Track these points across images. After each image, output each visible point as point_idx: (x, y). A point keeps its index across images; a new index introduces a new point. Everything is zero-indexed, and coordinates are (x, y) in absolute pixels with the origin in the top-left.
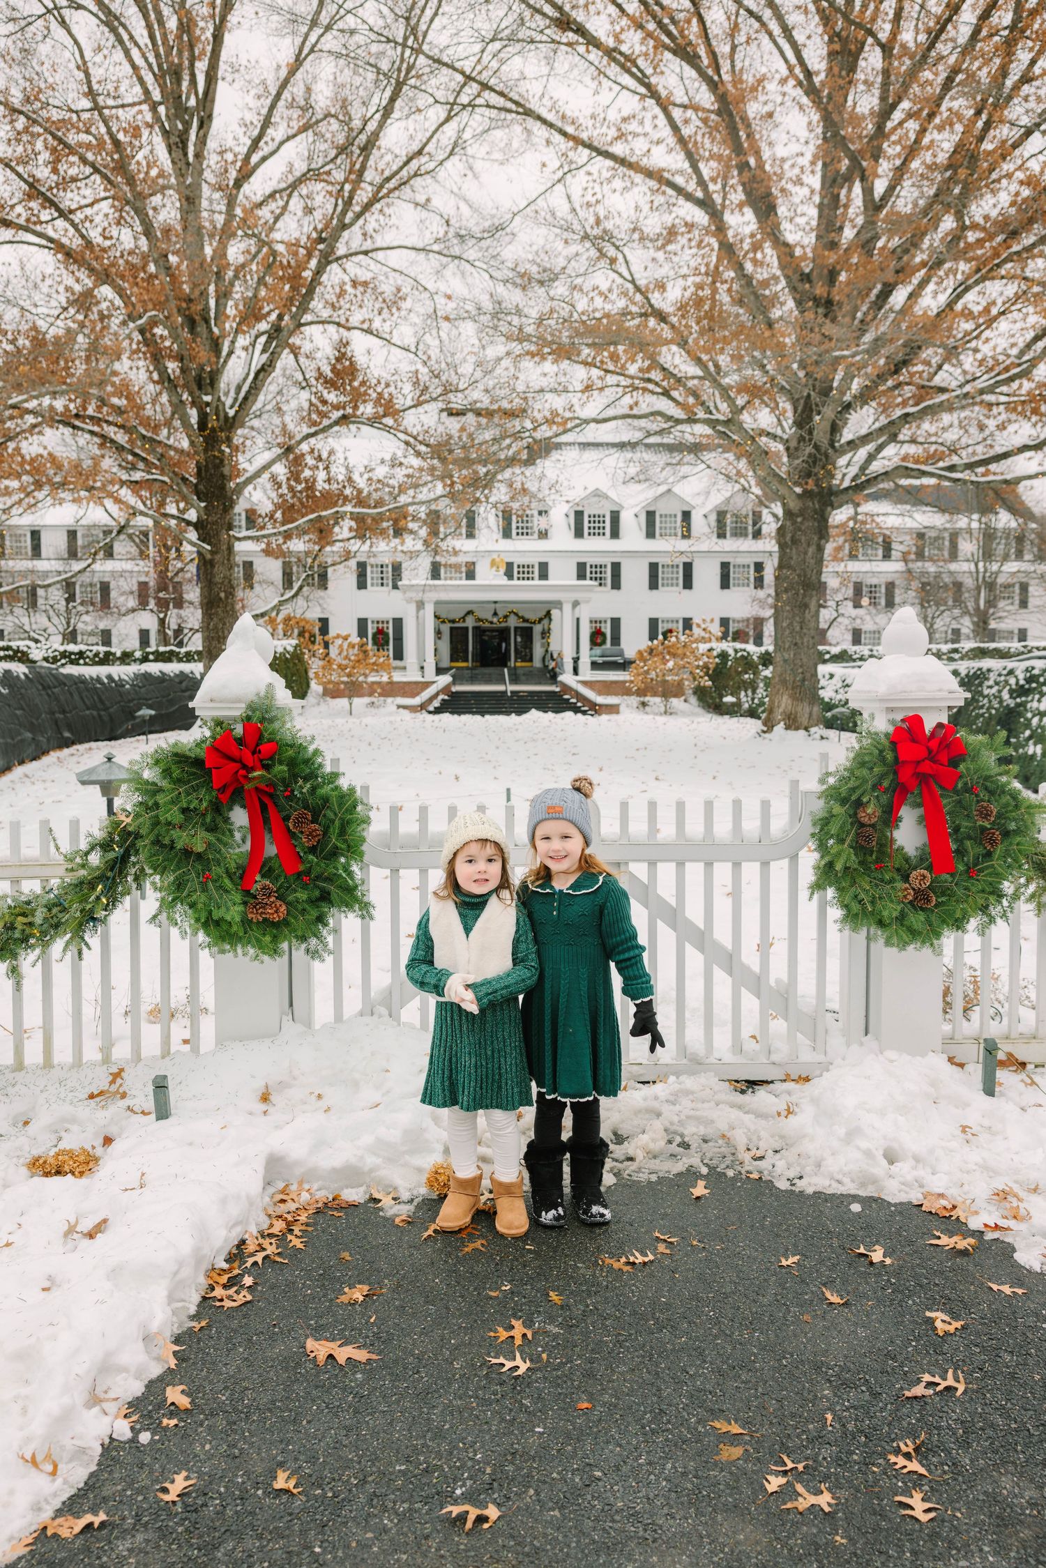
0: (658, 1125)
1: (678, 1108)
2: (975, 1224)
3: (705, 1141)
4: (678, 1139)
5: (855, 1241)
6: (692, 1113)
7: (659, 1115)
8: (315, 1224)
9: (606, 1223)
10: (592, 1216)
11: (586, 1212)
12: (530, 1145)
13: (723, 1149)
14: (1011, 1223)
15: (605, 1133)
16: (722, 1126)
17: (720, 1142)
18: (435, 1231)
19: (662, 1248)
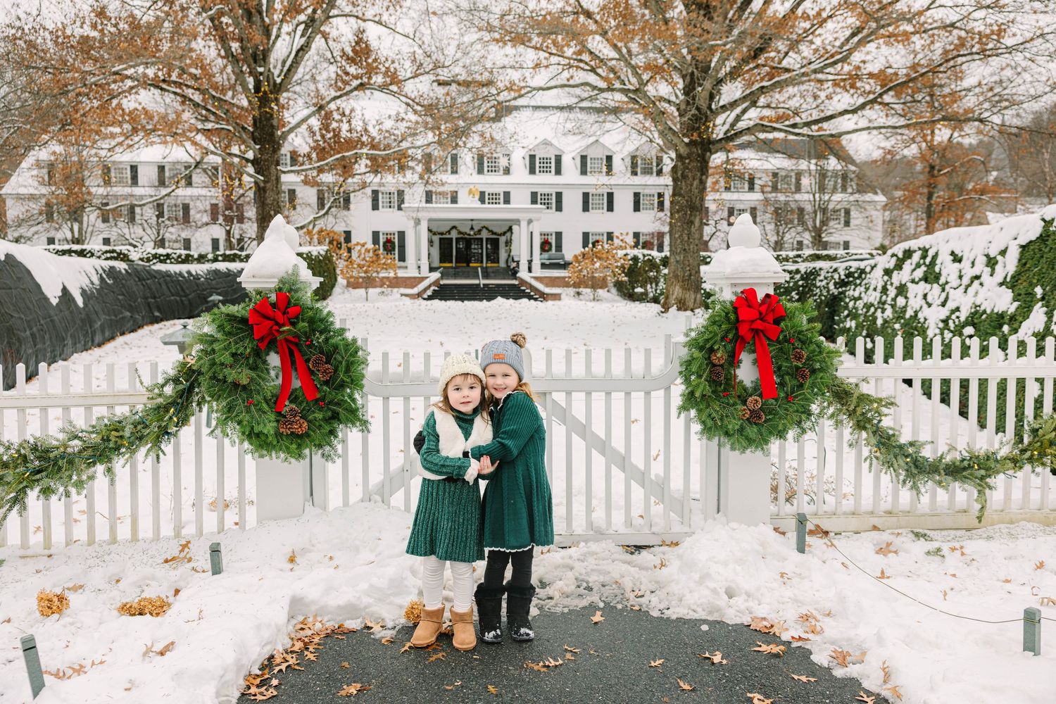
0: (570, 575)
1: (586, 563)
2: (785, 637)
3: (603, 586)
4: (585, 585)
5: (703, 650)
6: (595, 567)
7: (572, 569)
8: (324, 644)
9: (531, 640)
10: (521, 635)
11: (516, 633)
12: (480, 586)
13: (615, 591)
14: (810, 636)
15: (534, 581)
16: (616, 575)
17: (614, 586)
18: (410, 647)
19: (568, 656)
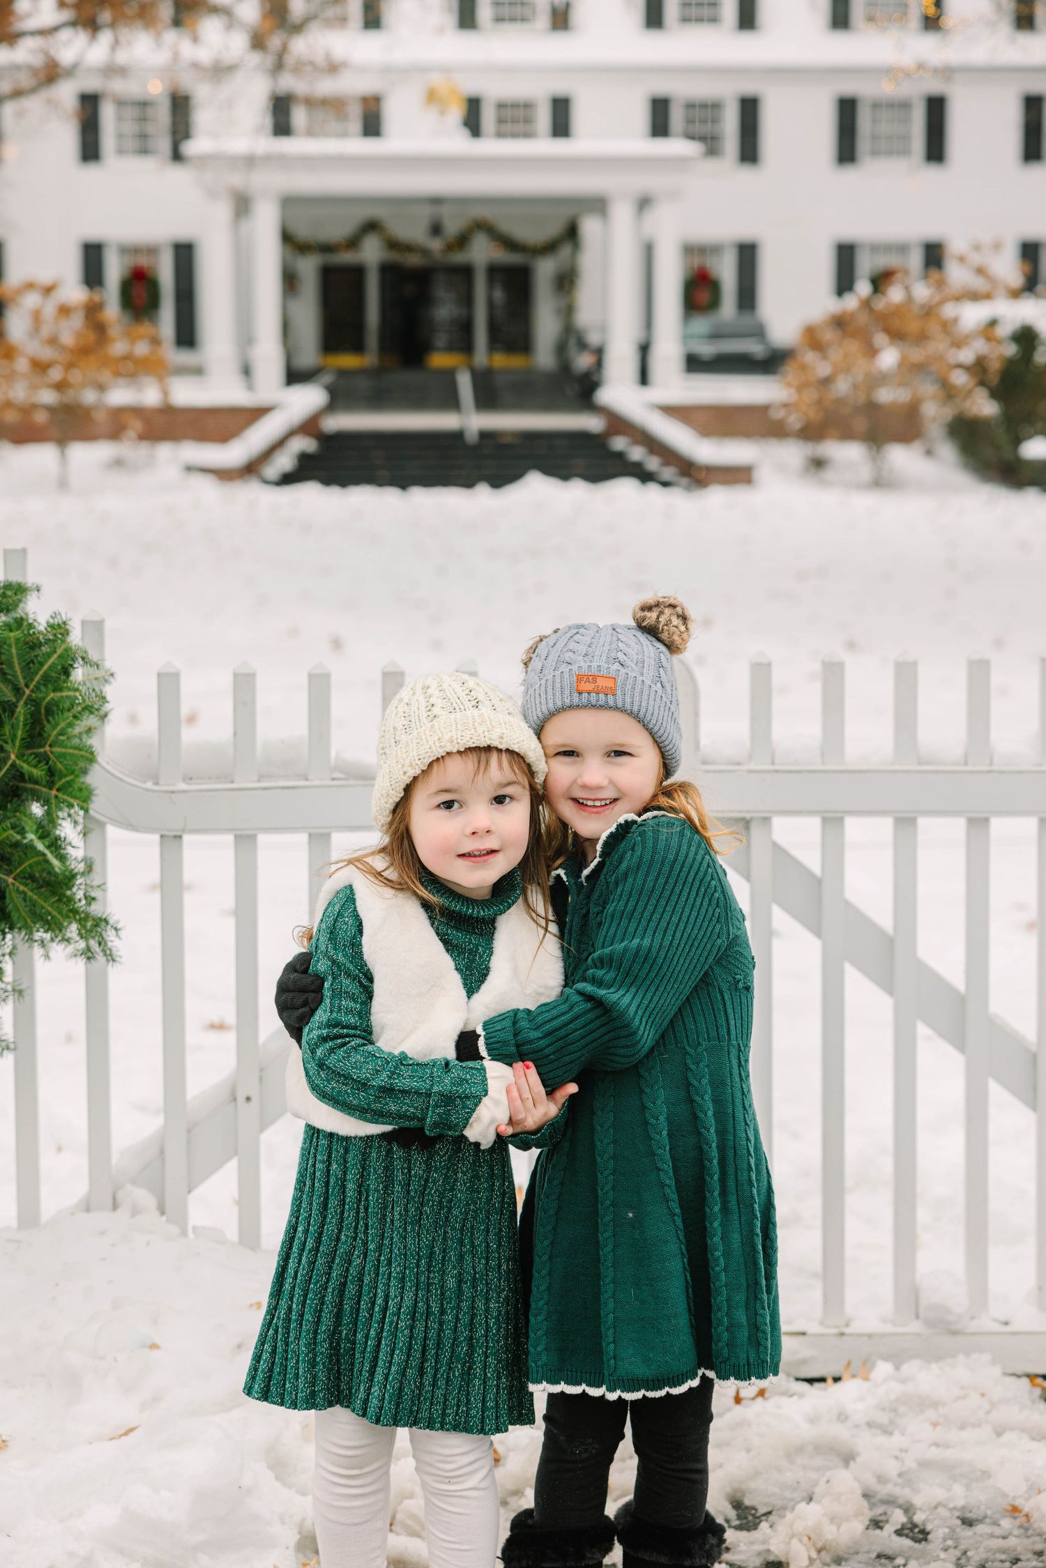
0: (846, 1481)
1: (897, 1440)
3: (968, 1522)
4: (898, 1518)
6: (933, 1453)
7: (848, 1458)
12: (521, 1523)
13: (1012, 1542)
15: (716, 1504)
16: (1011, 1484)
17: (1006, 1524)
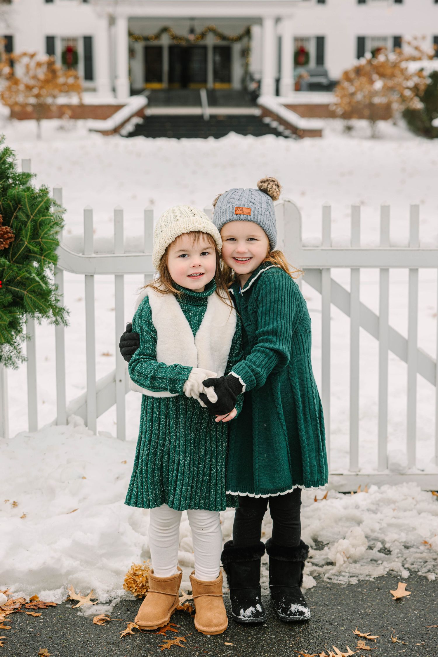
0: (359, 531)
1: (379, 516)
3: (407, 547)
4: (379, 545)
6: (394, 521)
7: (359, 523)
8: (12, 623)
9: (306, 622)
10: (291, 614)
11: (285, 610)
12: (228, 546)
13: (424, 555)
16: (424, 532)
17: (422, 548)
18: (134, 629)
19: (361, 644)
